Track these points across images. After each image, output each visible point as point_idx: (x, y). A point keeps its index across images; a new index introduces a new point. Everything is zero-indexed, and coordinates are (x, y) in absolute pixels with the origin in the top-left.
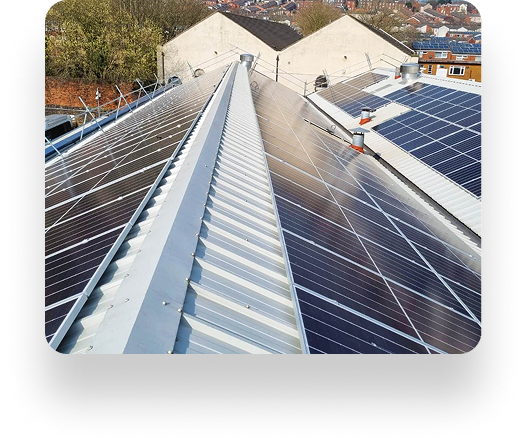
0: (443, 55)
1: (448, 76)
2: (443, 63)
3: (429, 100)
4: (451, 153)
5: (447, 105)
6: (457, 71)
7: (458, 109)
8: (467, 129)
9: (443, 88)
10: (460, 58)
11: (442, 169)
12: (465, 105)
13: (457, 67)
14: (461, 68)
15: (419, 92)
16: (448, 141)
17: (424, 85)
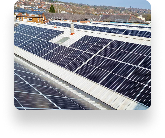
0: (24, 14)
1: (27, 21)
2: (25, 17)
3: (21, 29)
4: (31, 45)
5: (28, 30)
6: (30, 19)
7: (31, 31)
8: (35, 37)
9: (25, 25)
10: (30, 15)
11: (29, 51)
12: (33, 30)
13: (30, 18)
14: (31, 18)
15: (18, 27)
16: (30, 42)
17: (19, 24)
